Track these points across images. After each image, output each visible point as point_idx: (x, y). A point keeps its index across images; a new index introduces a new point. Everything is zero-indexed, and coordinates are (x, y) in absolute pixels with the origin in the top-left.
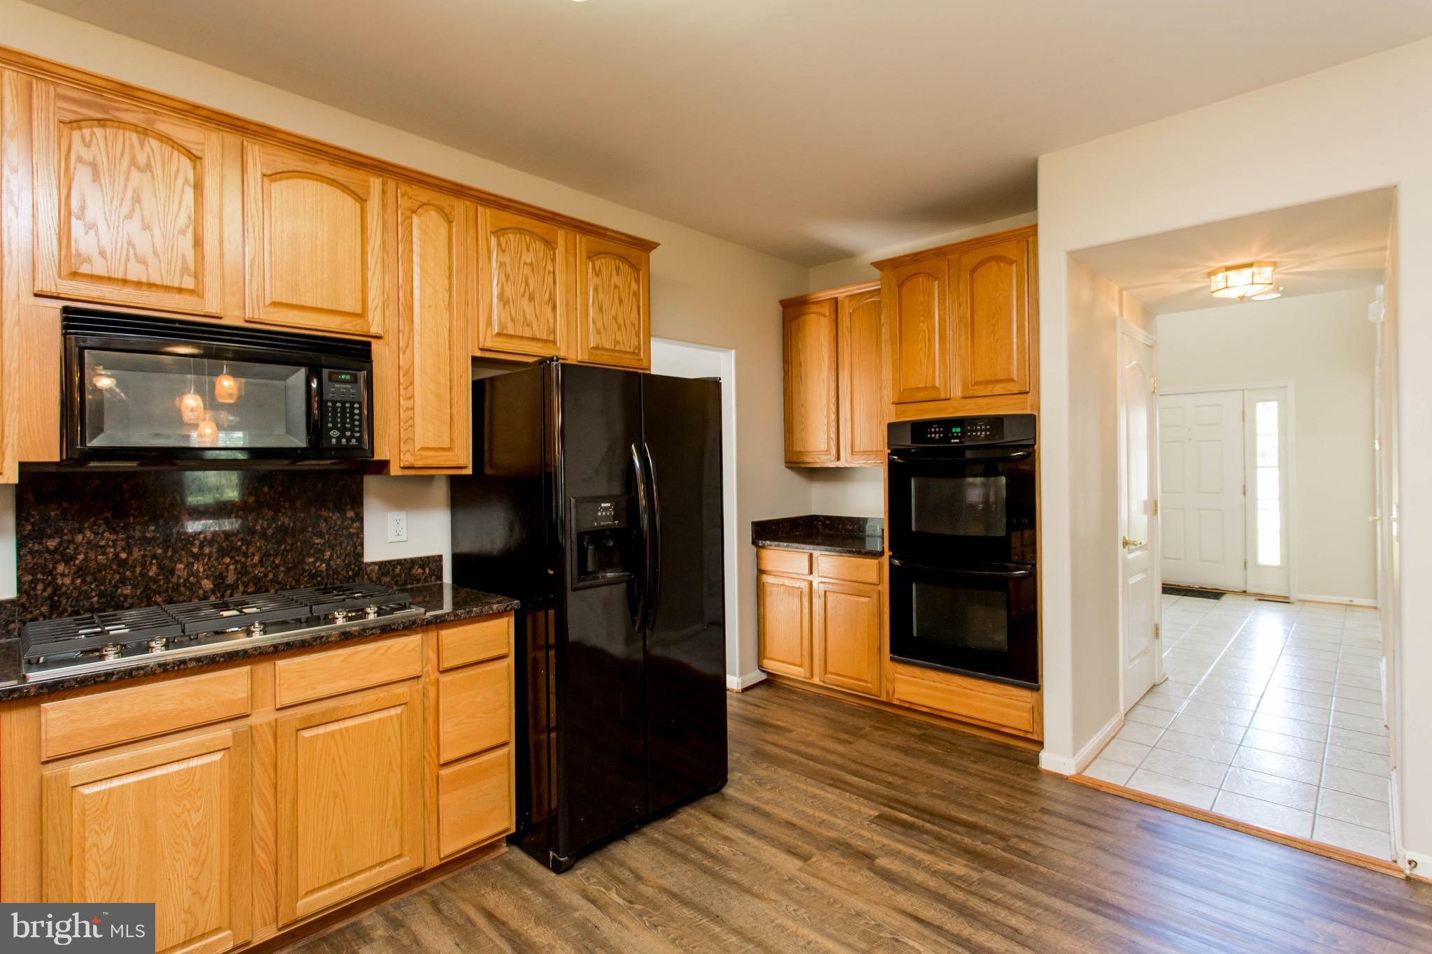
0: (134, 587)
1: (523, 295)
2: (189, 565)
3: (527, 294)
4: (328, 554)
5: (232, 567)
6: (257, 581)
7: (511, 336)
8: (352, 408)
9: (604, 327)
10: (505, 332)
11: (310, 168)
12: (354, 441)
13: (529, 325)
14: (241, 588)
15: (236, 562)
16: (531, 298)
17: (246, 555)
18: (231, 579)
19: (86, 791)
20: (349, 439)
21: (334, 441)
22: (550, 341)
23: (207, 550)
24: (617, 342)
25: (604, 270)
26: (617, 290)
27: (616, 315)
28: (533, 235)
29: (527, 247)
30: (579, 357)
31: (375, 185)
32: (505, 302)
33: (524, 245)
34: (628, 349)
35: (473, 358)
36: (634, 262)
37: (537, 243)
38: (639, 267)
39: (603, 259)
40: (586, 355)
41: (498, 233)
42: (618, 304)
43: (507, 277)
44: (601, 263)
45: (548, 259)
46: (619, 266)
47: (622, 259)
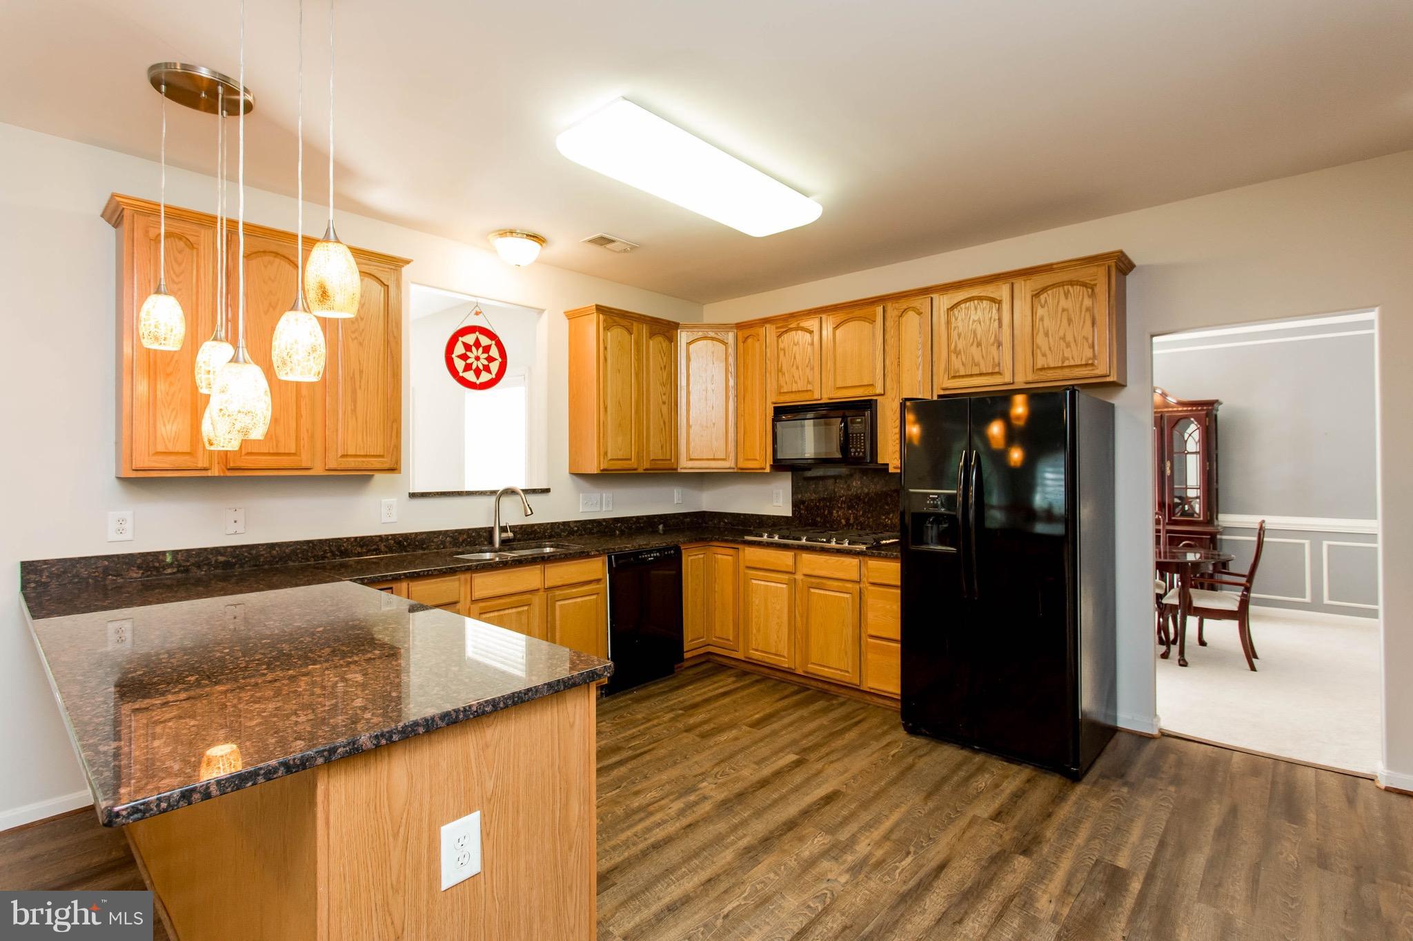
0: (821, 518)
1: (972, 344)
2: (838, 512)
3: (975, 342)
5: (852, 515)
6: (861, 524)
7: (963, 376)
8: (860, 436)
9: (1050, 348)
10: (957, 374)
11: (851, 315)
12: (861, 454)
13: (977, 365)
14: (855, 527)
15: (854, 513)
16: (979, 345)
17: (857, 511)
18: (852, 521)
19: (754, 582)
20: (859, 453)
21: (853, 454)
22: (996, 373)
23: (843, 506)
24: (1064, 359)
25: (1050, 301)
26: (1065, 313)
27: (1064, 335)
28: (980, 298)
29: (976, 309)
30: (1024, 380)
31: (880, 310)
32: (958, 353)
33: (973, 308)
34: (1079, 363)
35: (939, 396)
36: (1087, 280)
37: (984, 302)
38: (1093, 283)
39: (1049, 292)
40: (1030, 378)
41: (952, 308)
42: (1067, 325)
43: (959, 335)
44: (1048, 295)
45: (994, 311)
46: (1068, 291)
47: (1072, 283)
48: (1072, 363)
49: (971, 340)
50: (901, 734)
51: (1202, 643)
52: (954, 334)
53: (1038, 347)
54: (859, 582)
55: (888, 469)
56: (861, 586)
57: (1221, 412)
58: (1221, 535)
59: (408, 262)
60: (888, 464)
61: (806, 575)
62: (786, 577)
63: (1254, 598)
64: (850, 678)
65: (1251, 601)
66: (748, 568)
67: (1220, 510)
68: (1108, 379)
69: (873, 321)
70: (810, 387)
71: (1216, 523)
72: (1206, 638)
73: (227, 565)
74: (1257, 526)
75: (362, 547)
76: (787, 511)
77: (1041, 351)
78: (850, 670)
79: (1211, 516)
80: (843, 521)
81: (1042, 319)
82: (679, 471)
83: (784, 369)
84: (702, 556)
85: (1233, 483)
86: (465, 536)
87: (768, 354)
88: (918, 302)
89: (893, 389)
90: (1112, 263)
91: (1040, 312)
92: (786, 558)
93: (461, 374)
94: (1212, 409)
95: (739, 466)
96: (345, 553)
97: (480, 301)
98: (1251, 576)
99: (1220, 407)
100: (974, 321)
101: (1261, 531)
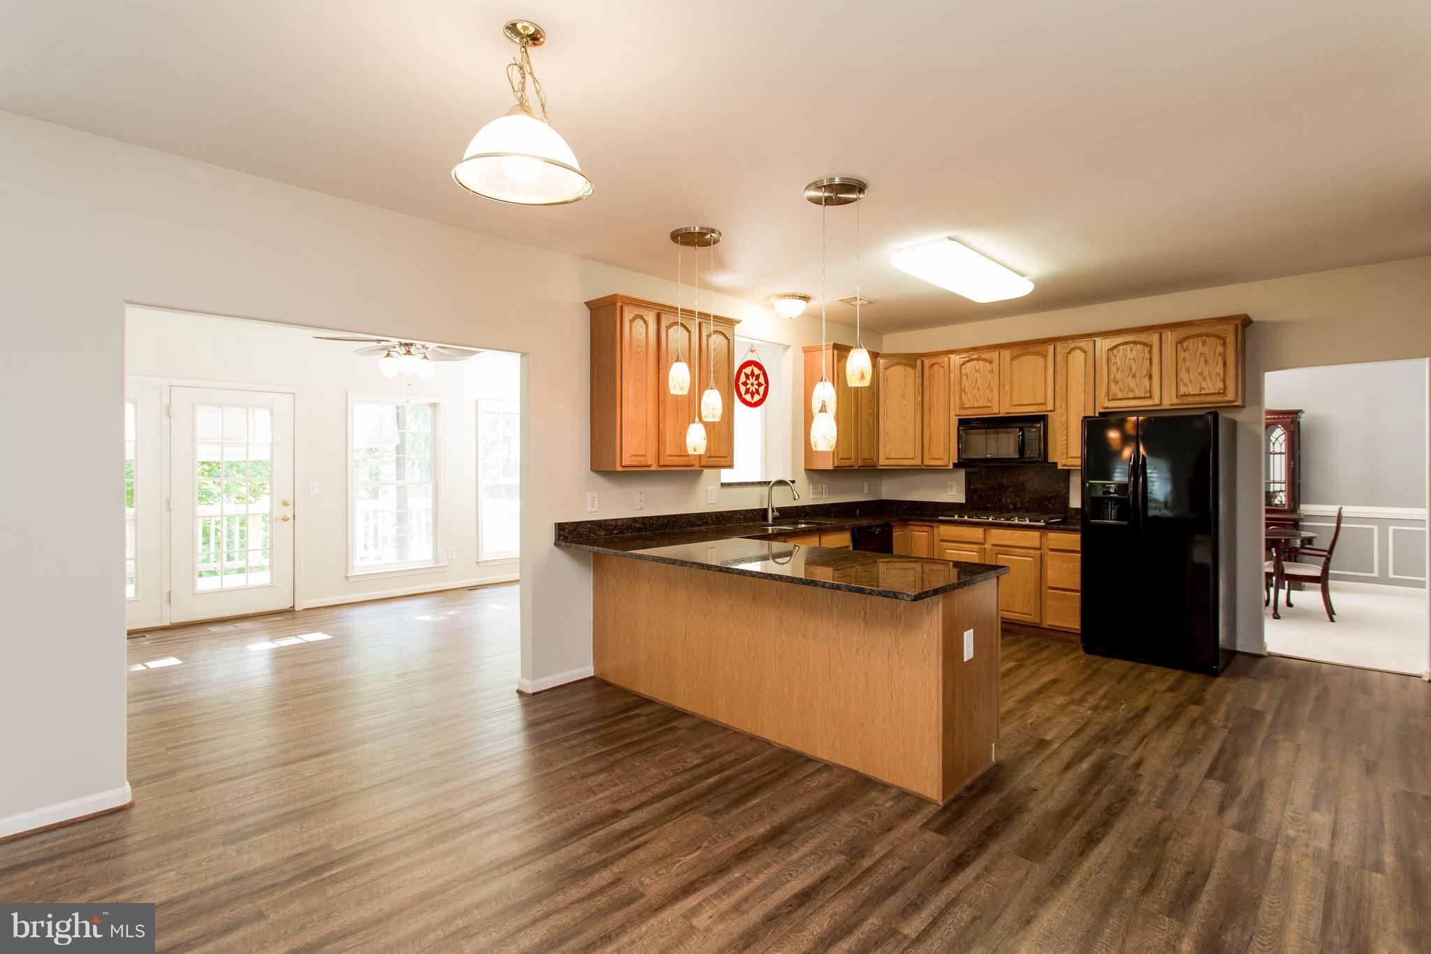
0: (991, 504)
1: (1128, 376)
3: (1131, 374)
4: (1053, 501)
5: (1019, 502)
6: (1030, 507)
7: (1120, 399)
8: (1036, 442)
9: (1190, 381)
10: (1115, 397)
11: (1026, 351)
12: (1036, 455)
13: (1132, 391)
14: (1028, 509)
16: (1134, 376)
18: (1019, 506)
19: (948, 551)
20: (1034, 454)
21: (1028, 455)
22: (1147, 397)
23: (1011, 494)
24: (1201, 389)
25: (1190, 347)
26: (1203, 356)
27: (1202, 371)
28: (1135, 343)
29: (1131, 350)
30: (1170, 403)
31: (1051, 348)
32: (1116, 382)
33: (1129, 350)
34: (1213, 392)
35: (1100, 413)
36: (1220, 334)
37: (1139, 346)
38: (1225, 335)
39: (1190, 340)
40: (1175, 401)
41: (1112, 349)
42: (1204, 365)
43: (1118, 369)
44: (1190, 343)
45: (1147, 352)
46: (1205, 341)
47: (1208, 335)
48: (1207, 392)
49: (1127, 374)
50: (1081, 652)
51: (1289, 604)
52: (1113, 369)
53: (1181, 379)
54: (1040, 549)
55: (1057, 466)
56: (1042, 551)
57: (1303, 419)
58: (1302, 522)
59: (738, 322)
60: (1057, 463)
61: (993, 545)
62: (977, 547)
63: (1332, 574)
64: (1033, 618)
65: (1330, 576)
66: (942, 541)
67: (1301, 501)
68: (1235, 404)
69: (1045, 356)
70: (989, 404)
71: (1298, 512)
72: (1292, 601)
73: (640, 530)
74: (1336, 514)
75: (700, 520)
76: (961, 499)
77: (1183, 383)
78: (1032, 613)
79: (1295, 505)
80: (1011, 507)
81: (1184, 360)
82: (878, 467)
83: (967, 389)
84: (902, 532)
85: (1313, 479)
86: (750, 515)
87: (952, 378)
88: (1083, 343)
89: (1062, 407)
90: (1239, 322)
91: (1182, 355)
92: (977, 533)
93: (744, 396)
94: (1297, 418)
95: (925, 463)
96: (692, 524)
97: (754, 342)
98: (1331, 551)
99: (1303, 416)
100: (1130, 359)
101: (1339, 518)
